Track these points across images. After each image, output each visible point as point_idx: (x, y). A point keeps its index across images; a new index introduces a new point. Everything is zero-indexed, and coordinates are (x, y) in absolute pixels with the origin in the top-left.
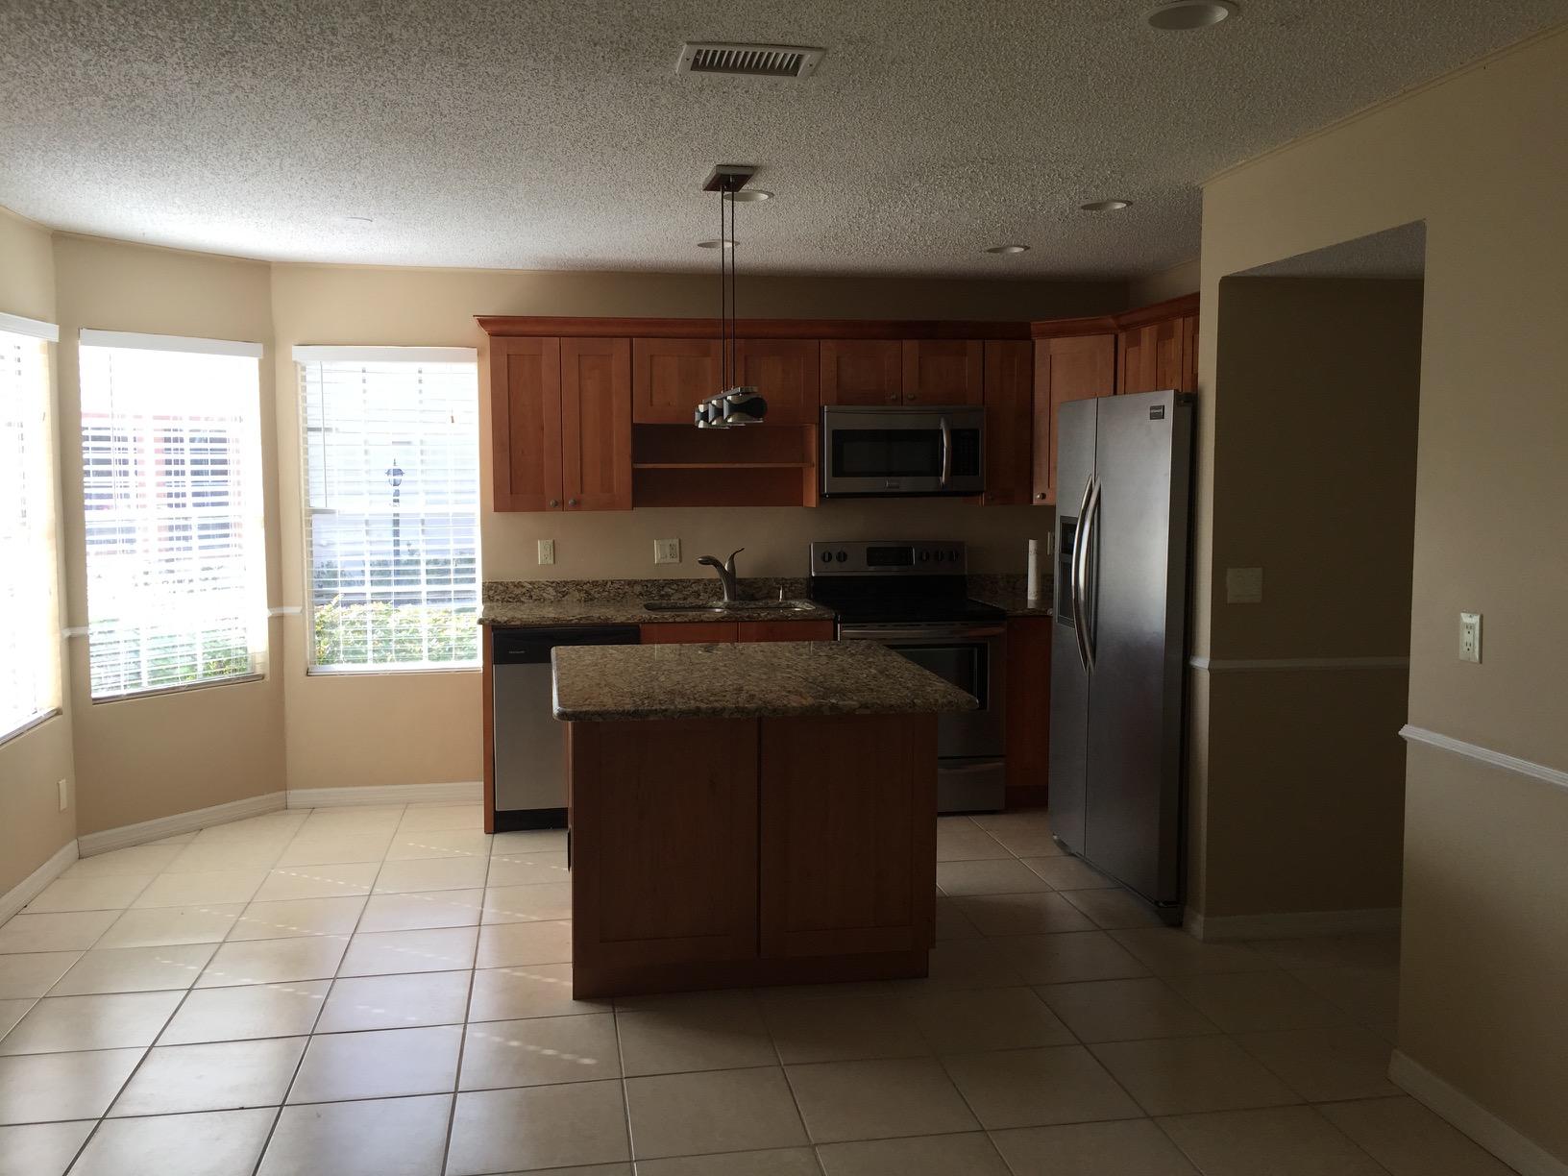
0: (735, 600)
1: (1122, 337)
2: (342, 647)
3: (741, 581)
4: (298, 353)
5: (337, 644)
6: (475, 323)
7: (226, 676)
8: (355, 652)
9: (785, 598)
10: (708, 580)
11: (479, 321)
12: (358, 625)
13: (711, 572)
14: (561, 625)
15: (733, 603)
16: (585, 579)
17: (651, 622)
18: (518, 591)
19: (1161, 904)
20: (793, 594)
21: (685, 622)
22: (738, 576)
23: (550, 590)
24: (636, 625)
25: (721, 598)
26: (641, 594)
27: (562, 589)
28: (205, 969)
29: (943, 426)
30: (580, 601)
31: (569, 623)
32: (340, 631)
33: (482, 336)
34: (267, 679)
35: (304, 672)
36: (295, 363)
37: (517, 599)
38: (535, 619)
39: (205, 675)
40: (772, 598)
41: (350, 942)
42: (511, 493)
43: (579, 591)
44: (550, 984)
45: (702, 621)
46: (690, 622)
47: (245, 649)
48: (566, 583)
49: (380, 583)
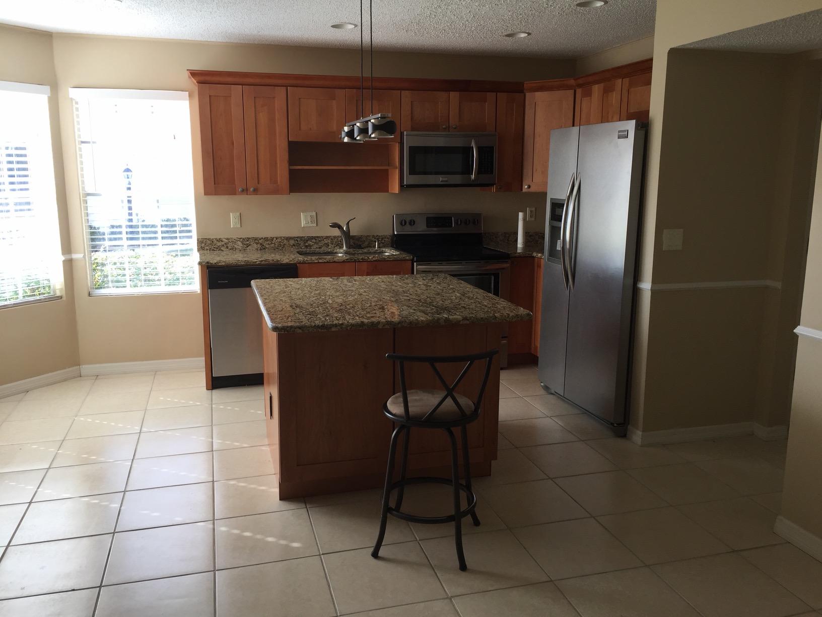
0: (350, 248)
1: (579, 91)
2: (110, 278)
3: (353, 237)
4: (73, 93)
5: (106, 276)
6: (187, 74)
7: (38, 298)
8: (118, 281)
9: (379, 247)
10: (334, 237)
11: (191, 73)
12: (118, 265)
13: (336, 232)
14: (250, 265)
15: (349, 250)
16: (260, 236)
17: (304, 263)
18: (219, 244)
19: (615, 425)
20: (383, 245)
21: (325, 262)
22: (351, 234)
23: (239, 243)
24: (295, 265)
25: (341, 247)
26: (294, 245)
27: (247, 242)
28: (38, 488)
29: (473, 144)
30: (257, 249)
31: (254, 264)
32: (108, 269)
33: (192, 83)
34: (64, 299)
35: (87, 294)
36: (72, 99)
37: (219, 249)
38: (234, 262)
39: (24, 297)
40: (371, 247)
41: (131, 465)
42: (215, 184)
43: (257, 243)
44: (263, 490)
45: (335, 262)
46: (327, 262)
47: (49, 280)
48: (249, 238)
49: (132, 239)
